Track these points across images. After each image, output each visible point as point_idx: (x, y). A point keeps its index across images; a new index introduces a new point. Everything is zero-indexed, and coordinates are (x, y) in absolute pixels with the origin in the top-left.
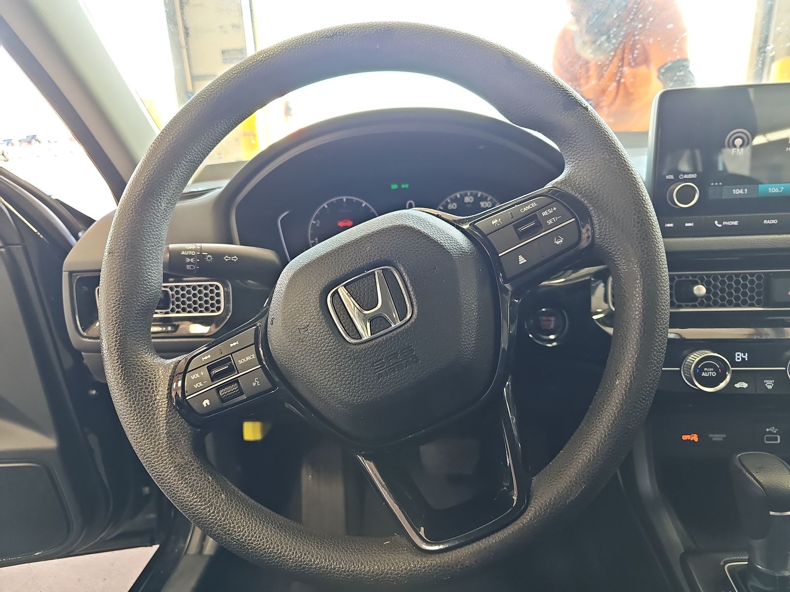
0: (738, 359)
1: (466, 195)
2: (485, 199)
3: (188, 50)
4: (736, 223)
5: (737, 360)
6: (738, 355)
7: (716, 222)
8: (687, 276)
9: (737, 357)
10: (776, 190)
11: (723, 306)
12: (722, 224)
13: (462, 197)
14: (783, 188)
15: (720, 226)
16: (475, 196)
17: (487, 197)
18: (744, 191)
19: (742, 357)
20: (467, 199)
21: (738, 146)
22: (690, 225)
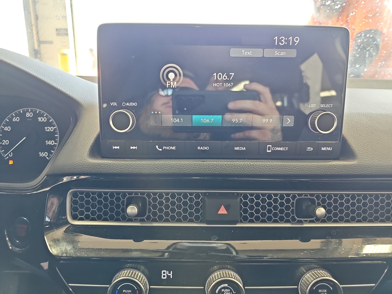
0: (164, 276)
1: (28, 111)
2: (42, 116)
3: (37, 27)
4: (174, 148)
5: (163, 278)
6: (164, 273)
7: (157, 147)
8: (136, 193)
9: (163, 275)
10: (208, 121)
11: (167, 221)
12: (162, 149)
13: (24, 113)
14: (213, 119)
15: (161, 150)
16: (35, 113)
17: (43, 114)
18: (180, 120)
19: (167, 274)
20: (28, 115)
21: (172, 80)
22: (134, 148)
